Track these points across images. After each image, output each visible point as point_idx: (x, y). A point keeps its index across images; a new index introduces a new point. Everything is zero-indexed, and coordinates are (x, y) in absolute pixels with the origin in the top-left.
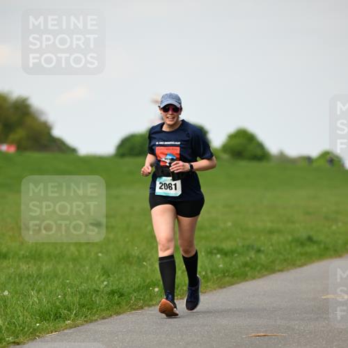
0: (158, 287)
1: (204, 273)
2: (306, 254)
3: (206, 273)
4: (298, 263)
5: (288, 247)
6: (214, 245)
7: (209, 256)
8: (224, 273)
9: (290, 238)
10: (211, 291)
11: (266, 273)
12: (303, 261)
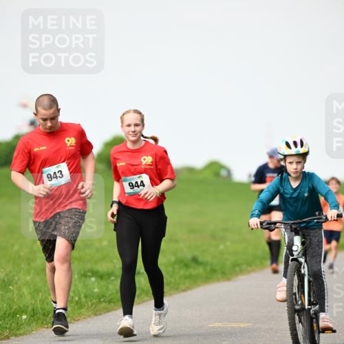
0: (26, 313)
1: (77, 299)
2: (190, 277)
3: (80, 299)
4: (182, 287)
5: (170, 269)
6: (88, 266)
7: (83, 279)
8: (100, 299)
9: (173, 259)
10: (84, 318)
11: (146, 298)
12: (187, 285)
